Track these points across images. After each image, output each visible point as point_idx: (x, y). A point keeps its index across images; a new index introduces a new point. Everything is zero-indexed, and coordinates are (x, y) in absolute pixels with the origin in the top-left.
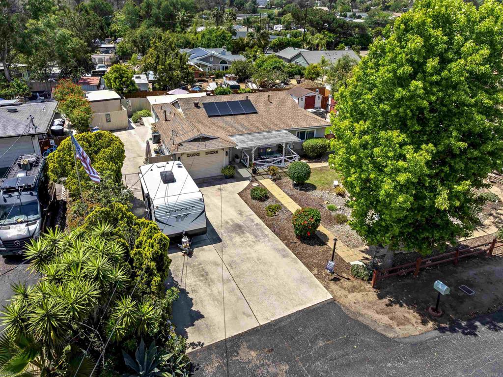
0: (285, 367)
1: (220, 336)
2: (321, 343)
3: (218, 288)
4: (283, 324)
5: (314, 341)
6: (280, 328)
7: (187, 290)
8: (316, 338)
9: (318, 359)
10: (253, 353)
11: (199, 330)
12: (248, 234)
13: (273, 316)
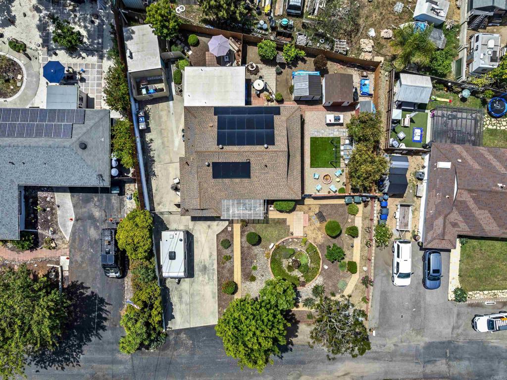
0: (191, 342)
1: (177, 328)
2: (205, 338)
3: (183, 306)
4: (197, 329)
5: (203, 337)
6: (195, 330)
7: (173, 304)
8: (204, 336)
9: (201, 342)
10: (185, 336)
11: (172, 323)
12: (206, 276)
13: (196, 325)
